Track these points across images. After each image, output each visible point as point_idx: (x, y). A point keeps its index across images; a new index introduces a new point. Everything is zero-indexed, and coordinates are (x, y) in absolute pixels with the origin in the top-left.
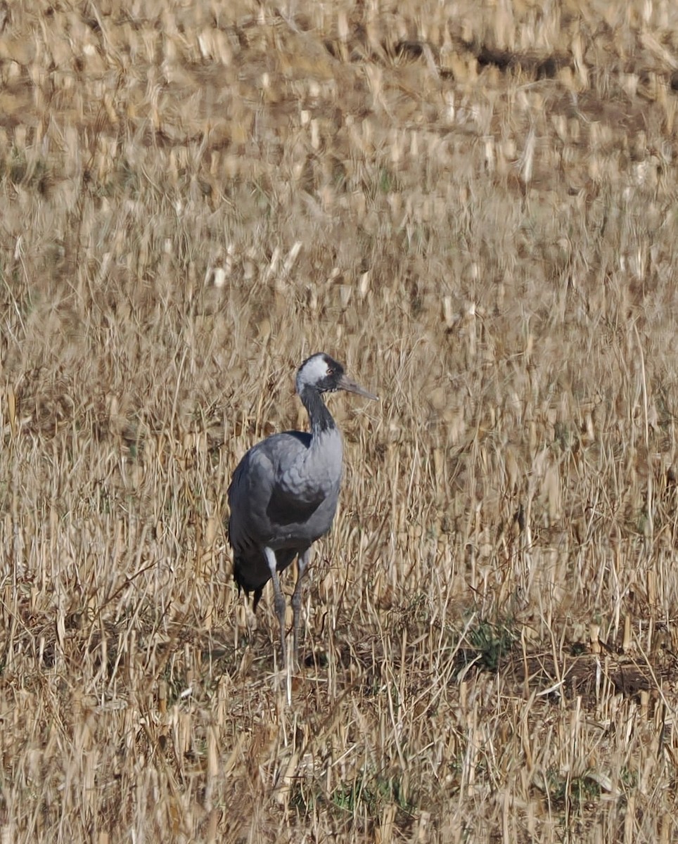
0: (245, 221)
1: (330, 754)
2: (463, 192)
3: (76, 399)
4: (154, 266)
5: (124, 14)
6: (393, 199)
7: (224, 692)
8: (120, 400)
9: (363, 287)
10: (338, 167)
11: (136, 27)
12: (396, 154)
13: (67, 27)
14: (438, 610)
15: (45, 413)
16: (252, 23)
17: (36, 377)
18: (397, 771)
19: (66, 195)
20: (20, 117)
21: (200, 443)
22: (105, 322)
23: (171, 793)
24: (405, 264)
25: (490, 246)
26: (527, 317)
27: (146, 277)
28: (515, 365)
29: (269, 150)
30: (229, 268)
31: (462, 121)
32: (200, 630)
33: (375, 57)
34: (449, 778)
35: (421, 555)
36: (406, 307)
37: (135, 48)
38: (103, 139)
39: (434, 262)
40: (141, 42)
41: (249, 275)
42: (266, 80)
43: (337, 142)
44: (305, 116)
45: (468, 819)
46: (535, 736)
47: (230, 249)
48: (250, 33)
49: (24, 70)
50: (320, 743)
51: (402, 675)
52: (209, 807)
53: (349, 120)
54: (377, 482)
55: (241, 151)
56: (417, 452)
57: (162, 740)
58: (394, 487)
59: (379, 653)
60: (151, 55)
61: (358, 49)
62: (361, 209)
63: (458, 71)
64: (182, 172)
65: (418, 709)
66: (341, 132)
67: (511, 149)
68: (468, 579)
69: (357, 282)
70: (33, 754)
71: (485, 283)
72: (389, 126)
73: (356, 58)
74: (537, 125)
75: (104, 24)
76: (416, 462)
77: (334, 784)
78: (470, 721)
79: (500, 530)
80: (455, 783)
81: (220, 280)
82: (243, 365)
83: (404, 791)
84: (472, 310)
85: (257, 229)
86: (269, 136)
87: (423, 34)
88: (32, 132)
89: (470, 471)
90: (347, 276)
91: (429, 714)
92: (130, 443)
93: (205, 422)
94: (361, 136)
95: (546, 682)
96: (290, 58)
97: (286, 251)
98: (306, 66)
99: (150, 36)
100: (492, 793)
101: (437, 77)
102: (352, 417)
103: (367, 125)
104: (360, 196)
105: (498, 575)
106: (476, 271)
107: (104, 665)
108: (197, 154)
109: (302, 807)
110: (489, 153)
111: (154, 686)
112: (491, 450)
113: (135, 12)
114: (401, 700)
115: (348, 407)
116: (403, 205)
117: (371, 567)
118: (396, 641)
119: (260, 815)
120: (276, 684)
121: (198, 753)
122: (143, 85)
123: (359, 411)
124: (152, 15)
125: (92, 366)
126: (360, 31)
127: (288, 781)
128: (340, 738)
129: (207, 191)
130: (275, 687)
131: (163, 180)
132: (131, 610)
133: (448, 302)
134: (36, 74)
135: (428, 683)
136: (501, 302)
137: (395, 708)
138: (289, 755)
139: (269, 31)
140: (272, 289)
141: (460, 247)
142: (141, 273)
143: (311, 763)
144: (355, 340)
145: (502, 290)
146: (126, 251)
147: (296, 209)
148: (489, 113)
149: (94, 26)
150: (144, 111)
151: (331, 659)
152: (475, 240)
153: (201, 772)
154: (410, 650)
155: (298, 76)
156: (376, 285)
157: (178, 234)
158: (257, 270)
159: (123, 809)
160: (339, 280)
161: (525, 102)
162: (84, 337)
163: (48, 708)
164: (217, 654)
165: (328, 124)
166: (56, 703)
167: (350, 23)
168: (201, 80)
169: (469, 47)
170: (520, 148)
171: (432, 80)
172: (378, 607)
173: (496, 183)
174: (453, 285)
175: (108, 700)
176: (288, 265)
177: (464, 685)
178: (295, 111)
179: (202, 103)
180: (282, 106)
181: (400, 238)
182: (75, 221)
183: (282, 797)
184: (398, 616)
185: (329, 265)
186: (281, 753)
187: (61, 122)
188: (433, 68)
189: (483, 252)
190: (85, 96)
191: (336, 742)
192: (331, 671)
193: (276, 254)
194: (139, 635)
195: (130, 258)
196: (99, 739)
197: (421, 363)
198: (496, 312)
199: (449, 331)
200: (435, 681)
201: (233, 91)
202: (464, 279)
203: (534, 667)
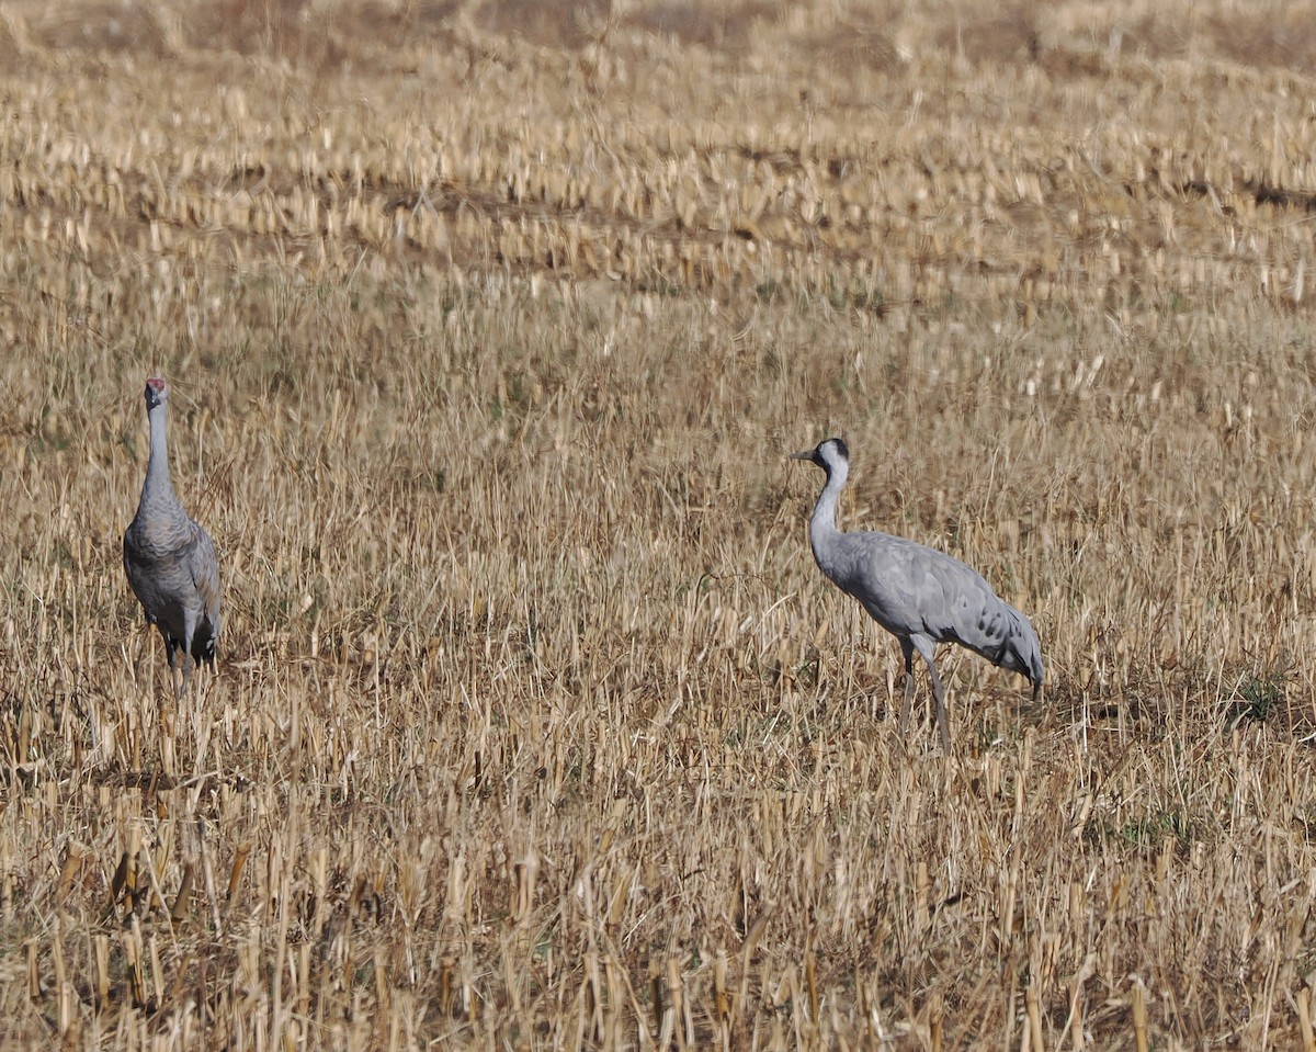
0: (1055, 338)
1: (1121, 794)
2: (1242, 311)
3: (906, 491)
4: (977, 377)
5: (953, 163)
6: (1181, 318)
7: (1029, 742)
8: (946, 492)
9: (1156, 393)
10: (1135, 291)
11: (963, 172)
12: (1185, 279)
13: (902, 172)
14: (1213, 669)
15: (881, 506)
16: (1062, 167)
17: (872, 473)
18: (1178, 808)
19: (899, 318)
20: (861, 252)
21: (1011, 528)
22: (932, 426)
23: (981, 828)
24: (1192, 374)
25: (1266, 358)
26: (1296, 418)
27: (970, 389)
28: (1285, 459)
29: (1075, 277)
30: (1039, 380)
31: (1242, 251)
32: (1010, 690)
33: (1167, 196)
34: (1223, 812)
35: (1202, 622)
36: (1193, 410)
37: (961, 189)
38: (930, 270)
39: (1218, 371)
40: (966, 184)
41: (1057, 386)
42: (1074, 217)
43: (1134, 270)
44: (1106, 247)
45: (1239, 849)
46: (1296, 776)
47: (1040, 363)
48: (1061, 177)
49: (864, 212)
50: (1111, 784)
51: (1183, 725)
52: (1015, 838)
53: (1145, 251)
54: (1164, 560)
55: (1052, 279)
56: (1200, 534)
57: (975, 784)
58: (1180, 564)
59: (1164, 707)
60: (975, 196)
61: (1153, 188)
62: (1154, 327)
63: (1239, 208)
64: (1001, 296)
65: (1196, 755)
66: (1140, 262)
67: (1284, 273)
68: (1242, 642)
69: (1149, 391)
70: (866, 796)
71: (1260, 389)
72: (1178, 254)
73: (1150, 197)
74: (1307, 253)
75: (936, 170)
76: (1198, 544)
77: (1123, 818)
78: (1241, 765)
79: (1269, 600)
80: (1228, 816)
81: (1031, 391)
82: (1049, 461)
83: (1183, 825)
84: (1248, 412)
85: (1065, 345)
86: (1076, 265)
87: (1208, 176)
88: (870, 264)
89: (1244, 550)
90: (1141, 385)
91: (1207, 759)
92: (953, 530)
93: (1016, 512)
94: (1155, 263)
95: (1307, 730)
96: (1095, 197)
97: (1089, 365)
98: (1108, 204)
99: (973, 179)
100: (1259, 824)
101: (1221, 212)
102: (1144, 503)
103: (1160, 255)
104: (1154, 315)
105: (1267, 639)
106: (1253, 378)
107: (927, 720)
108: (1014, 280)
109: (1095, 840)
110: (1265, 279)
111: (970, 736)
112: (1261, 532)
113: (962, 159)
114: (1182, 747)
115: (1140, 496)
116: (1190, 323)
117: (1158, 631)
118: (1178, 695)
119: (1059, 846)
120: (1074, 733)
121: (1005, 794)
122: (967, 222)
123: (1149, 499)
124: (976, 161)
125: (921, 464)
126: (1154, 173)
127: (1083, 817)
128: (1129, 780)
129: (1022, 312)
130: (1073, 737)
131: (983, 303)
132: (952, 671)
133: (1228, 407)
134: (874, 215)
135: (1207, 731)
136: (1276, 406)
137: (1177, 753)
138: (1084, 796)
139: (1076, 175)
140: (1077, 399)
141: (1239, 359)
142: (964, 385)
143: (1104, 802)
144: (1147, 439)
145: (1276, 395)
146: (951, 366)
147: (1099, 327)
148: (1264, 243)
149: (927, 173)
150: (968, 244)
151: (1122, 711)
152: (1253, 353)
153: (1008, 810)
154: (1190, 703)
155: (1103, 213)
156: (1167, 392)
157: (997, 351)
158: (1063, 382)
159: (939, 842)
160: (1135, 389)
161: (1296, 234)
162: (913, 438)
163: (879, 756)
164: (1024, 709)
165: (1128, 255)
166: (885, 752)
167: (1146, 169)
168: (1018, 218)
169: (1248, 186)
170: (1292, 273)
171: (1215, 215)
172: (1163, 668)
173: (1272, 304)
174: (1233, 391)
175: (930, 749)
176: (1092, 376)
177: (1236, 733)
178: (1097, 243)
179: (1019, 238)
180: (1086, 239)
181: (1187, 351)
182: (906, 339)
183: (1077, 831)
184: (1181, 675)
185: (1125, 375)
186: (1078, 794)
187: (896, 257)
188: (1217, 205)
189: (1260, 362)
190: (918, 234)
191: (1126, 784)
192: (1121, 722)
193: (1081, 365)
194: (958, 694)
195: (954, 373)
196: (922, 782)
197: (1204, 458)
198: (1271, 413)
199: (1229, 431)
200: (1212, 730)
201: (1044, 226)
202: (1242, 385)
203: (1297, 717)
